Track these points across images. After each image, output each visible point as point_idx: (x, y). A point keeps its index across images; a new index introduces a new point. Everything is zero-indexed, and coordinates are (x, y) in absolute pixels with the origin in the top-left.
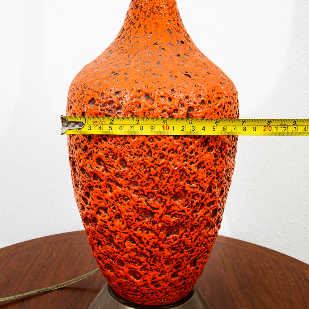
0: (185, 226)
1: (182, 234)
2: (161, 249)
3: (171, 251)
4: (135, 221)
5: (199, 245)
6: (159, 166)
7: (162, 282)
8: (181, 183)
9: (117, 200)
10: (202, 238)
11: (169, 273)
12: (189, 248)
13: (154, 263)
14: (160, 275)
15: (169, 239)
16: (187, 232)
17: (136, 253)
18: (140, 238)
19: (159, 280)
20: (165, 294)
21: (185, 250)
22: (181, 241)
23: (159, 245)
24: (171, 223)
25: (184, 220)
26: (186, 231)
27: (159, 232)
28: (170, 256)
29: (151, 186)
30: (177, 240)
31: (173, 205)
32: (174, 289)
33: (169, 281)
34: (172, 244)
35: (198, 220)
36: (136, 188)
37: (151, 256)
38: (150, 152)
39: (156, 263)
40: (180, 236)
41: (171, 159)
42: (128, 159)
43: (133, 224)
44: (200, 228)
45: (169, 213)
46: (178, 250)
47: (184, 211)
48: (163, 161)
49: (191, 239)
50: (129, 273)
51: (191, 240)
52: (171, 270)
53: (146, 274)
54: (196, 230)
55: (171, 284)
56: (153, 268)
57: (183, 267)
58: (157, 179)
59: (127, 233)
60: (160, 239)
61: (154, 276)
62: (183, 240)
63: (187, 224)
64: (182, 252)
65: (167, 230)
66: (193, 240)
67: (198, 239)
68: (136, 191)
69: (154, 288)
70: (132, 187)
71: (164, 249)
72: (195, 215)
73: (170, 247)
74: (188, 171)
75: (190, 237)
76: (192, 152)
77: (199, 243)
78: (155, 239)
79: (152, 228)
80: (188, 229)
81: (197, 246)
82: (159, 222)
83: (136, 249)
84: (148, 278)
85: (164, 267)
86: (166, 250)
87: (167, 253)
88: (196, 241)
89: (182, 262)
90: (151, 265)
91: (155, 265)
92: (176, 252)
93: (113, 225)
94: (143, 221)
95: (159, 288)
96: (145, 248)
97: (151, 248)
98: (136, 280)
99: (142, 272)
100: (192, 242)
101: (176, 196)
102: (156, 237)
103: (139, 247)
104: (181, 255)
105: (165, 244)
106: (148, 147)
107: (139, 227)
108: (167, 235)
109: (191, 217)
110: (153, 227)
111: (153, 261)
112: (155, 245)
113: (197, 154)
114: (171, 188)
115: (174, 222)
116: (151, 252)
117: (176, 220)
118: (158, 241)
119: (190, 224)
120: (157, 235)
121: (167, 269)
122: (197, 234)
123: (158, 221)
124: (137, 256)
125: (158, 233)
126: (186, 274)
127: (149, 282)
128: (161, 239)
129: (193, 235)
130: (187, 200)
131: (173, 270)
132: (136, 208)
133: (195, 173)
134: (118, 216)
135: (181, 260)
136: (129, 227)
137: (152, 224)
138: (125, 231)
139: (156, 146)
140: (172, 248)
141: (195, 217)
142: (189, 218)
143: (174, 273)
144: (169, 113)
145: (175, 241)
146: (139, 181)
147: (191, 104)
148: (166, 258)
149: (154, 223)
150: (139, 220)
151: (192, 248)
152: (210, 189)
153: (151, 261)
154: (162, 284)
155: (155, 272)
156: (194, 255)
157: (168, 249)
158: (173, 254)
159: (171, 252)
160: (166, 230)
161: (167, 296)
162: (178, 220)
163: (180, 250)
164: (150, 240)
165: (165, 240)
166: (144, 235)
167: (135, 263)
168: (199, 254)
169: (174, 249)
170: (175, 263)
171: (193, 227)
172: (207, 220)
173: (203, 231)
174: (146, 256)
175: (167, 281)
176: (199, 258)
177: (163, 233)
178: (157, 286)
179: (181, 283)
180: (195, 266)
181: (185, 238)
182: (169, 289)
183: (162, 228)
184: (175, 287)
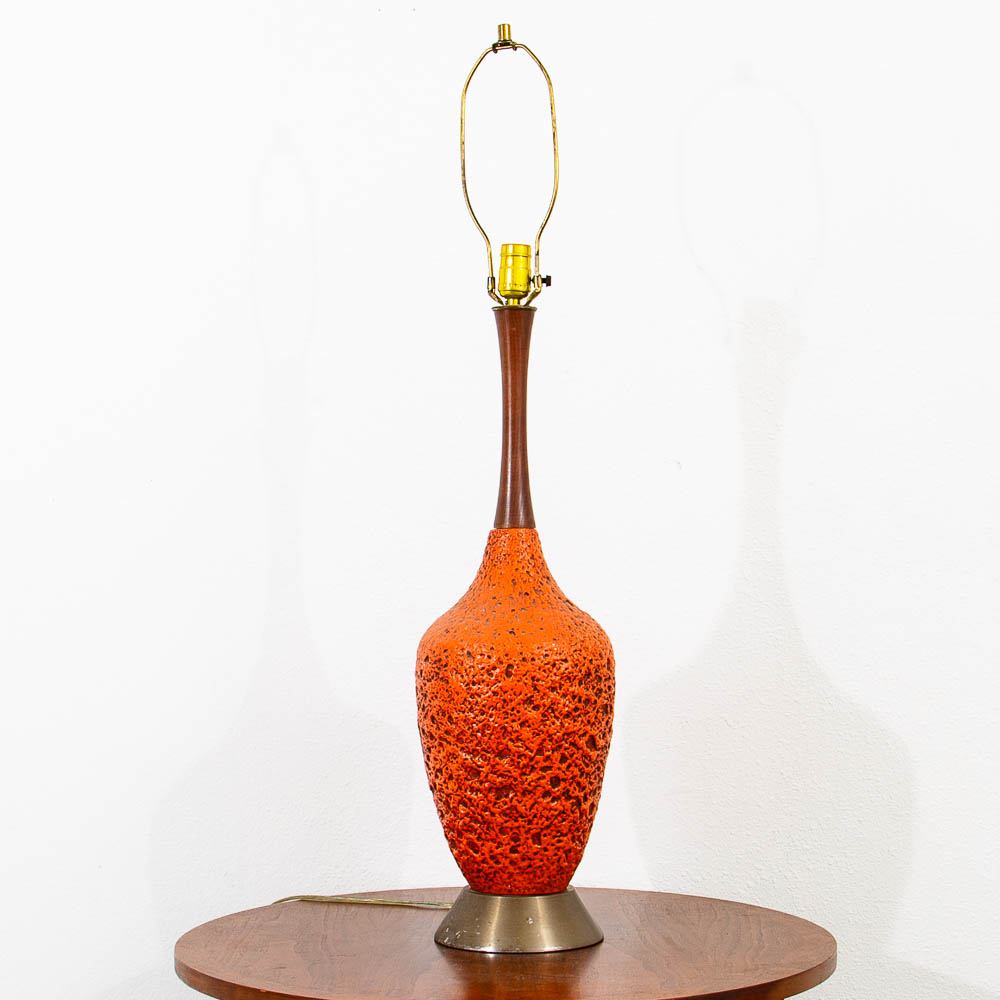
0: (514, 789)
1: (512, 798)
2: (493, 814)
3: (503, 817)
4: (465, 781)
5: (538, 816)
6: (480, 722)
7: (501, 857)
8: (504, 741)
9: (448, 760)
10: (541, 809)
11: (506, 846)
12: (525, 817)
14: (497, 848)
15: (499, 803)
16: (518, 796)
18: (470, 799)
19: (498, 854)
20: (508, 877)
21: (520, 819)
22: (512, 806)
23: (489, 809)
24: (498, 784)
25: (512, 782)
26: (516, 795)
27: (487, 794)
28: (503, 824)
29: (475, 742)
30: (508, 804)
31: (498, 764)
32: (517, 871)
33: (509, 858)
34: (503, 809)
35: (529, 784)
36: (463, 745)
37: (483, 821)
38: (472, 708)
40: (510, 800)
41: (491, 716)
42: (454, 715)
43: (463, 785)
44: (535, 794)
45: (495, 773)
46: (511, 817)
47: (509, 772)
48: (483, 718)
49: (525, 806)
50: (467, 846)
53: (483, 845)
54: (529, 797)
55: (512, 862)
57: (523, 841)
58: (479, 734)
59: (459, 795)
60: (490, 802)
61: (491, 848)
62: (514, 805)
63: (516, 788)
64: (516, 820)
65: (496, 792)
66: (528, 807)
67: (535, 808)
68: (462, 748)
69: (494, 865)
70: (459, 745)
71: (496, 814)
72: (524, 777)
74: (510, 729)
75: (522, 804)
76: (512, 710)
77: (537, 814)
78: (484, 801)
79: (480, 789)
80: (518, 793)
81: (535, 816)
82: (486, 782)
83: (468, 813)
84: (485, 850)
85: (499, 837)
87: (499, 819)
88: (533, 811)
89: (519, 834)
90: (486, 833)
91: (490, 833)
92: (509, 819)
93: (447, 788)
94: (471, 781)
95: (500, 866)
96: (476, 812)
97: (482, 812)
98: (475, 855)
99: (479, 843)
100: (526, 809)
101: (501, 754)
102: (485, 799)
103: (472, 811)
104: (516, 824)
105: (496, 808)
106: (470, 703)
107: (469, 787)
108: (497, 799)
109: (519, 779)
110: (481, 787)
111: (487, 829)
113: (518, 712)
114: (494, 746)
115: (501, 783)
116: (483, 817)
117: (503, 781)
119: (519, 788)
120: (486, 796)
121: (504, 841)
122: (531, 801)
123: (484, 781)
124: (472, 823)
126: (528, 852)
127: (487, 856)
129: (526, 801)
130: (512, 760)
132: (463, 765)
133: (517, 731)
134: (451, 777)
135: (517, 832)
136: (460, 788)
138: (457, 792)
139: (477, 702)
140: (503, 813)
141: (524, 780)
143: (513, 847)
144: (488, 671)
145: (505, 806)
146: (464, 738)
147: (511, 662)
148: (499, 826)
149: (481, 783)
150: (468, 780)
151: (528, 818)
152: (540, 751)
154: (502, 860)
155: (490, 843)
156: (534, 829)
157: (499, 814)
158: (506, 822)
159: (503, 819)
161: (512, 880)
162: (505, 781)
163: (513, 818)
164: (479, 803)
165: (495, 804)
166: (473, 796)
167: (471, 832)
168: (542, 829)
169: (506, 815)
170: (511, 834)
171: (525, 792)
172: (544, 787)
173: (541, 799)
174: (479, 822)
175: (506, 857)
176: (545, 835)
177: (492, 795)
178: (497, 862)
179: (525, 863)
180: (540, 844)
181: (516, 803)
182: (511, 869)
183: (490, 789)
184: (519, 868)
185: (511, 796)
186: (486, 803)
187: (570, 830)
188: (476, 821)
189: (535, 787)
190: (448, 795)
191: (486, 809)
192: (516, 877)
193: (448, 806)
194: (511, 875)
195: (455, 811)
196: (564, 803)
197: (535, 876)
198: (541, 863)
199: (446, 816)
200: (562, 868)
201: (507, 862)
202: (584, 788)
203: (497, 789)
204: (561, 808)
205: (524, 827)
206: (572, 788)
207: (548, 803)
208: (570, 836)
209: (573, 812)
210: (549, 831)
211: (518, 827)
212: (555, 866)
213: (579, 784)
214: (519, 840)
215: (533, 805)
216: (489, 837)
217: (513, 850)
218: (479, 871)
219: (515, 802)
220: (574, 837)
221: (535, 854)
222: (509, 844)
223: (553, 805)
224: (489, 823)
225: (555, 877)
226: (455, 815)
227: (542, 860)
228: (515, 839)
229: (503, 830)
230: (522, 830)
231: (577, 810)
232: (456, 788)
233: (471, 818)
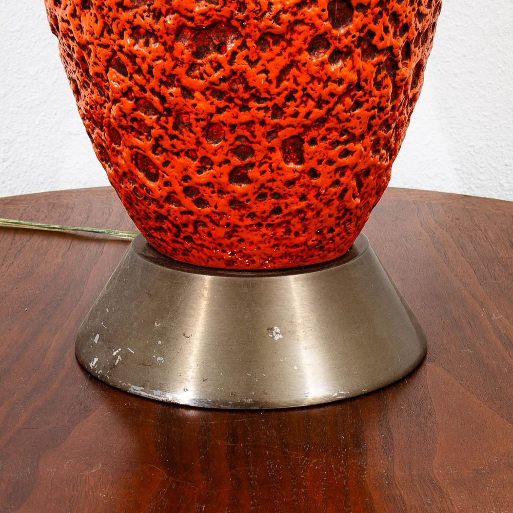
0: (240, 29)
1: (234, 53)
2: (187, 92)
3: (212, 99)
4: (118, 11)
5: (297, 96)
7: (209, 190)
10: (303, 79)
11: (220, 165)
12: (265, 99)
13: (176, 133)
14: (199, 172)
15: (201, 65)
16: (249, 49)
17: (135, 102)
18: (132, 56)
19: (201, 185)
20: (227, 233)
21: (253, 104)
22: (234, 72)
23: (179, 80)
24: (197, 18)
25: (232, 12)
26: (243, 46)
27: (173, 42)
28: (211, 115)
30: (223, 68)
32: (248, 221)
33: (228, 193)
34: (211, 79)
35: (276, 18)
37: (165, 109)
39: (181, 133)
40: (229, 57)
43: (114, 20)
44: (290, 42)
46: (231, 99)
49: (266, 71)
50: (132, 162)
51: (264, 75)
52: (225, 157)
53: (166, 163)
54: (277, 49)
55: (234, 202)
56: (179, 148)
57: (260, 156)
59: (106, 46)
60: (178, 62)
61: (186, 170)
62: (238, 70)
63: (244, 27)
64: (244, 108)
65: (194, 37)
66: (273, 75)
67: (290, 76)
69: (195, 208)
71: (194, 91)
73: (207, 89)
75: (259, 66)
77: (296, 91)
78: (165, 60)
79: (154, 30)
80: (248, 40)
81: (290, 98)
82: (168, 12)
83: (130, 89)
85: (203, 145)
86: (197, 94)
87: (203, 105)
88: (285, 83)
89: (251, 139)
91: (181, 137)
92: (228, 104)
93: (80, 28)
94: (134, 11)
95: (207, 210)
96: (147, 87)
97: (160, 86)
98: (150, 183)
99: (158, 159)
100: (268, 81)
102: (167, 55)
103: (136, 84)
104: (244, 117)
105: (196, 77)
107: (128, 26)
108: (198, 54)
110: (156, 27)
111: (175, 127)
112: (168, 77)
115: (203, 14)
116: (163, 99)
117: (210, 9)
118: (174, 67)
119: (252, 28)
120: (170, 49)
121: (214, 155)
122: (281, 61)
123: (164, 11)
124: (139, 112)
125: (169, 46)
126: (273, 180)
127: (178, 189)
128: (182, 63)
129: (268, 61)
131: (229, 157)
135: (247, 134)
136: (107, 29)
137: (153, 18)
138: (102, 39)
140: (212, 90)
141: (265, 8)
142: (245, 8)
143: (236, 168)
145: (216, 72)
148: (203, 120)
149: (157, 15)
150: (126, 9)
151: (273, 102)
153: (169, 126)
154: (210, 197)
155: (183, 160)
156: (289, 126)
157: (203, 93)
158: (219, 110)
159: (212, 103)
160: (193, 39)
161: (234, 239)
162: (216, 10)
163: (237, 101)
164: (154, 64)
165: (193, 66)
166: (139, 48)
167: (139, 133)
168: (307, 128)
169: (220, 94)
170: (231, 137)
171: (266, 38)
172: (313, 26)
173: (305, 56)
174: (156, 111)
175: (221, 192)
176: (313, 142)
177: (183, 46)
178: (201, 202)
179: (267, 205)
180: (301, 161)
181: (244, 65)
182: (233, 217)
183: (179, 31)
184: (252, 215)
185: (230, 47)
186: (169, 64)
187: (370, 127)
188: (149, 107)
189: (291, 26)
190: (83, 46)
191: (170, 79)
192: (245, 234)
193: (86, 71)
194: (233, 230)
195: (100, 82)
196: (360, 63)
197: (288, 231)
198: (303, 204)
199: (83, 92)
200: (347, 210)
201: (223, 202)
202: (406, 28)
203: (197, 30)
204: (354, 77)
205: (263, 123)
206: (378, 28)
207: (322, 64)
208: (369, 139)
209: (378, 85)
210: (322, 131)
211: (249, 124)
212: (333, 209)
213: (395, 16)
214: (252, 152)
215: (284, 71)
216: (180, 146)
217: (238, 175)
218: (160, 217)
219: (240, 64)
220: (377, 141)
221: (290, 183)
222: (227, 161)
223: (333, 68)
224: (179, 114)
225: (331, 230)
226: (101, 93)
227: (303, 197)
228: (245, 150)
229: (211, 130)
230: (259, 130)
231: (388, 81)
232: (97, 28)
233: (137, 100)
